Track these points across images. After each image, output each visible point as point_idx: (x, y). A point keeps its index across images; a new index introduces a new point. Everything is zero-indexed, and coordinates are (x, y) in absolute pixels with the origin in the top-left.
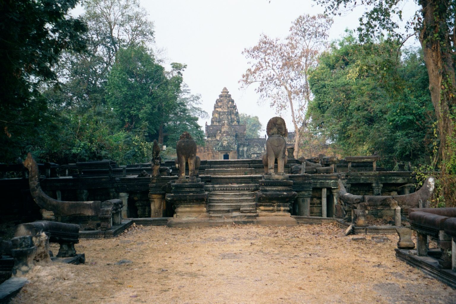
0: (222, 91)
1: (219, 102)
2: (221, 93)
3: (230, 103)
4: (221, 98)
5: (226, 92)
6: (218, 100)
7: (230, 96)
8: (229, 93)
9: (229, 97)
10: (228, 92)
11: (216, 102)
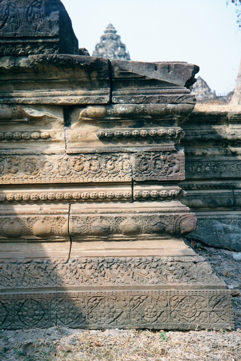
0: (105, 30)
1: (100, 47)
2: (104, 34)
3: (119, 48)
4: (104, 42)
5: (111, 31)
6: (98, 44)
7: (118, 37)
8: (117, 34)
9: (116, 39)
10: (115, 32)
11: (96, 47)
